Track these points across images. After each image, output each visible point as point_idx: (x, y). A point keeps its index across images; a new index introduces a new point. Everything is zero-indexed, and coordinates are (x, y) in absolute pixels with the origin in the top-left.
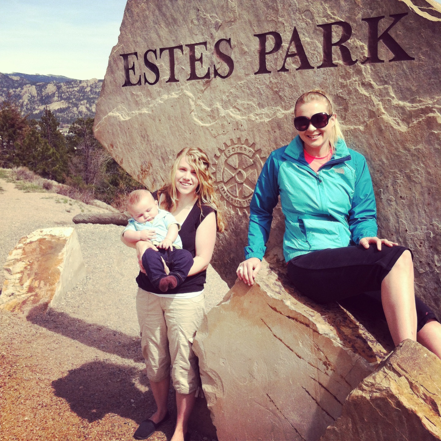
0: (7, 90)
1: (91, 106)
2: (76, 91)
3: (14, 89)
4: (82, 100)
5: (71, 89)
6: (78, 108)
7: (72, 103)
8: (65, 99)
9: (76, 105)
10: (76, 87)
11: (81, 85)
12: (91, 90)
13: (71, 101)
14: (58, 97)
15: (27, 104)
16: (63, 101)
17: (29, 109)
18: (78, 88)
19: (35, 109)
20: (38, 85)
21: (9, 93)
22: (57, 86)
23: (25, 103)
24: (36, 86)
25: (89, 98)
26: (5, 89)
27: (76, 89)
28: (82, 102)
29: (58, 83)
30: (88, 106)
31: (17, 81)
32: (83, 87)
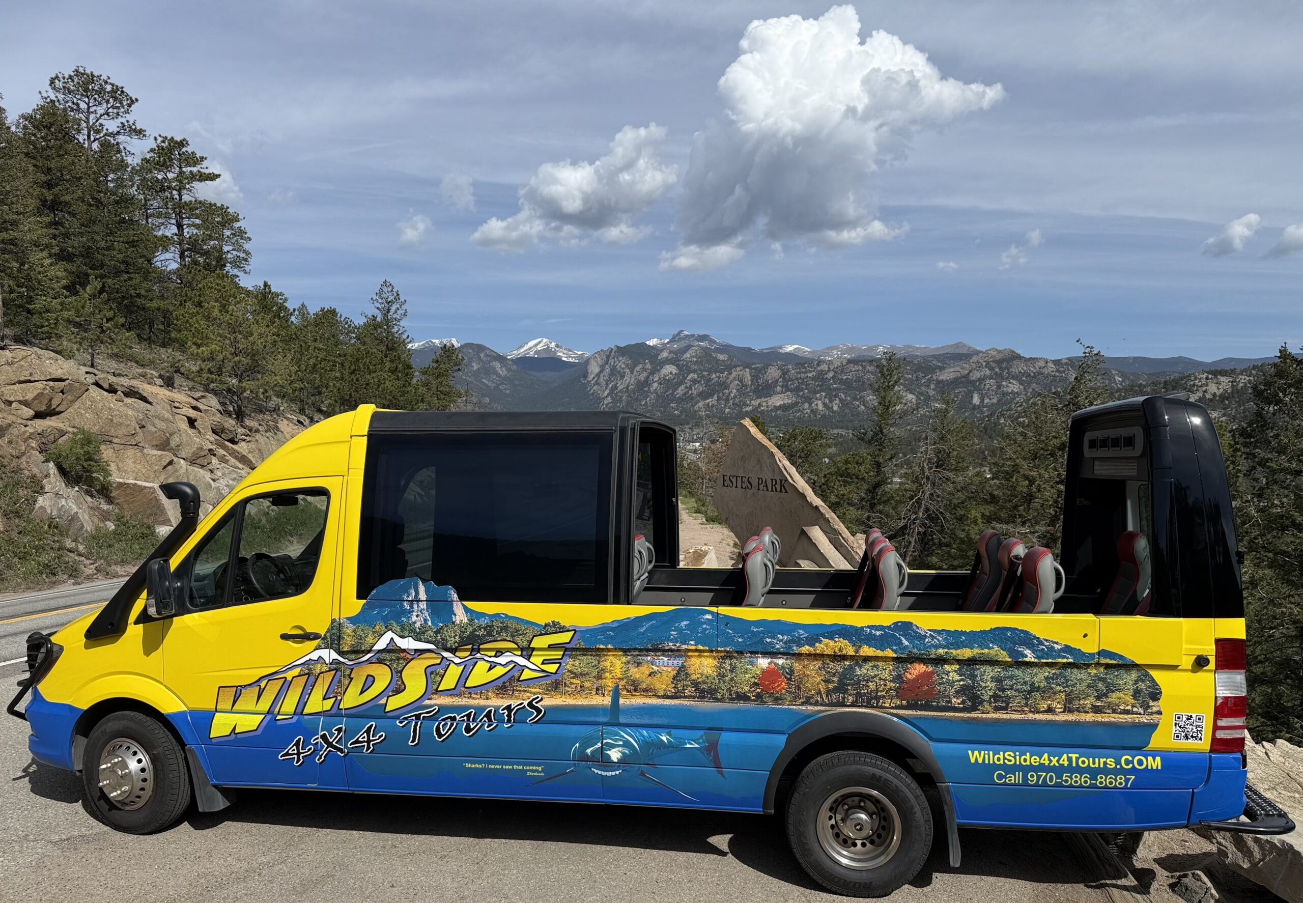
0: (708, 375)
1: (831, 401)
2: (810, 377)
3: (718, 374)
4: (819, 392)
5: (803, 375)
6: (810, 404)
7: (802, 397)
8: (791, 390)
9: (809, 401)
10: (810, 372)
11: (819, 369)
12: (834, 377)
13: (801, 393)
14: (782, 386)
15: (735, 397)
16: (789, 393)
17: (736, 404)
18: (814, 373)
19: (747, 405)
20: (754, 368)
21: (710, 380)
22: (782, 370)
23: (732, 395)
24: (751, 369)
25: (830, 389)
26: (705, 373)
27: (810, 375)
28: (818, 395)
29: (784, 366)
30: (827, 401)
31: (724, 361)
32: (823, 371)
